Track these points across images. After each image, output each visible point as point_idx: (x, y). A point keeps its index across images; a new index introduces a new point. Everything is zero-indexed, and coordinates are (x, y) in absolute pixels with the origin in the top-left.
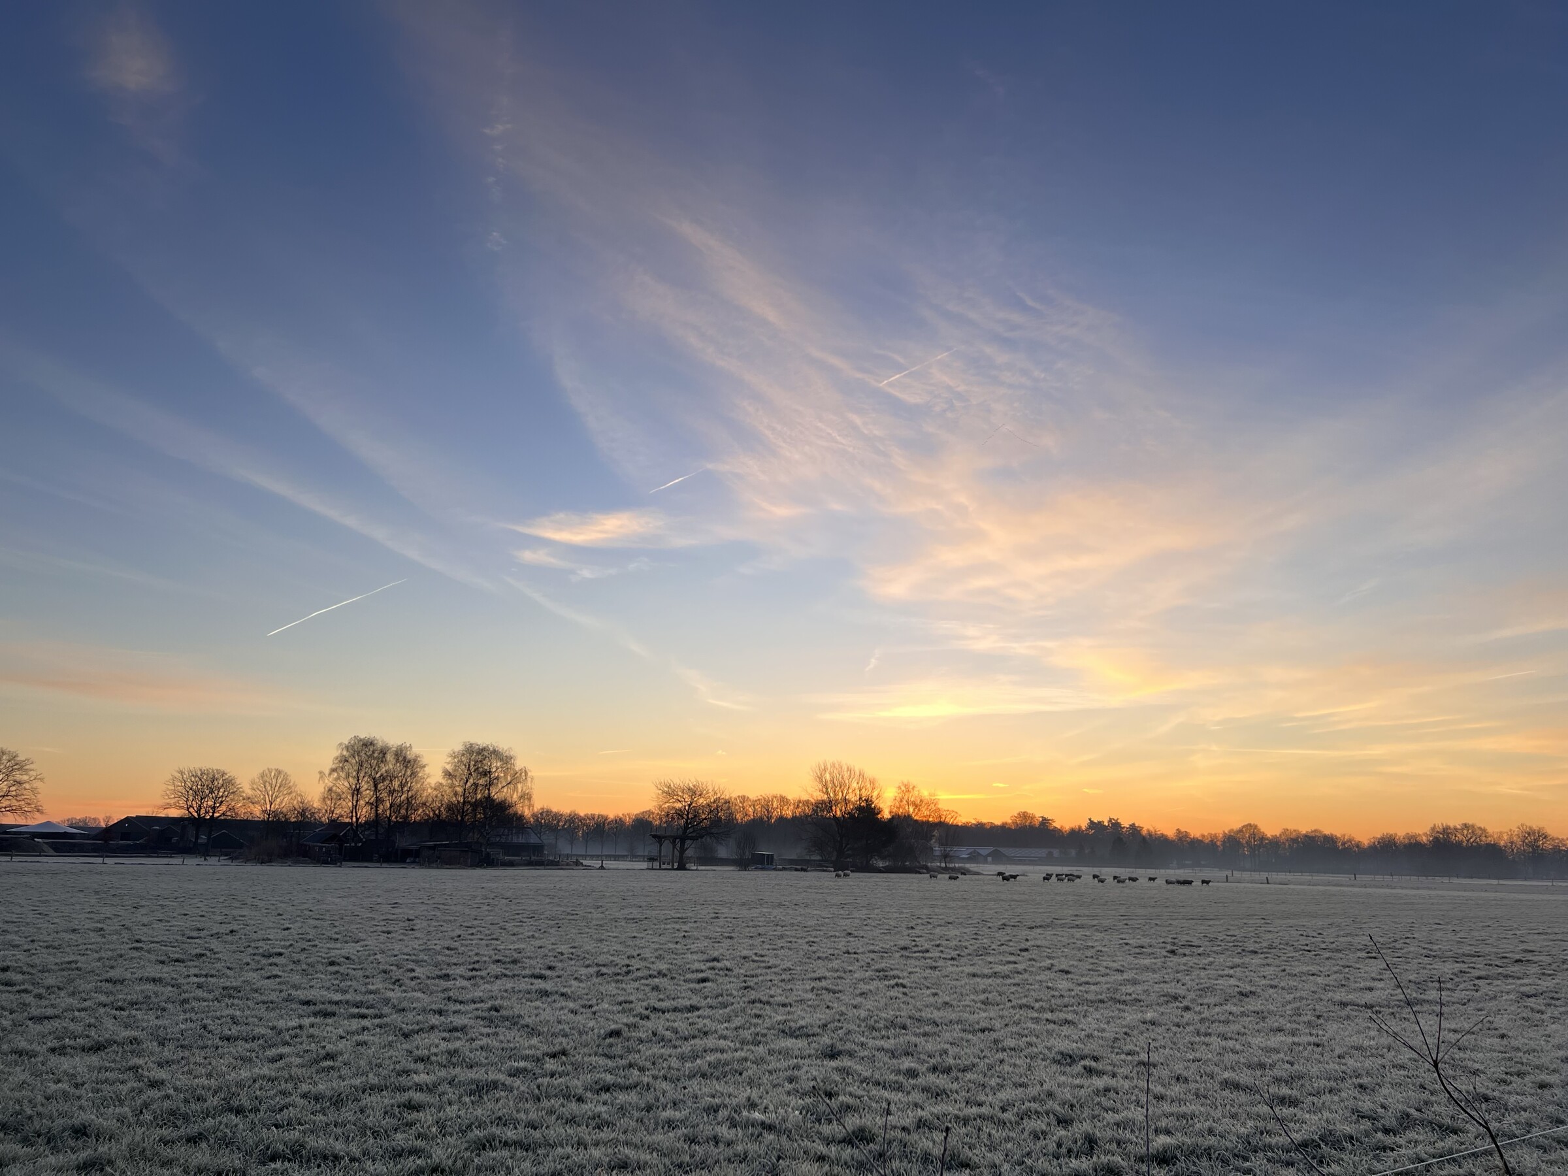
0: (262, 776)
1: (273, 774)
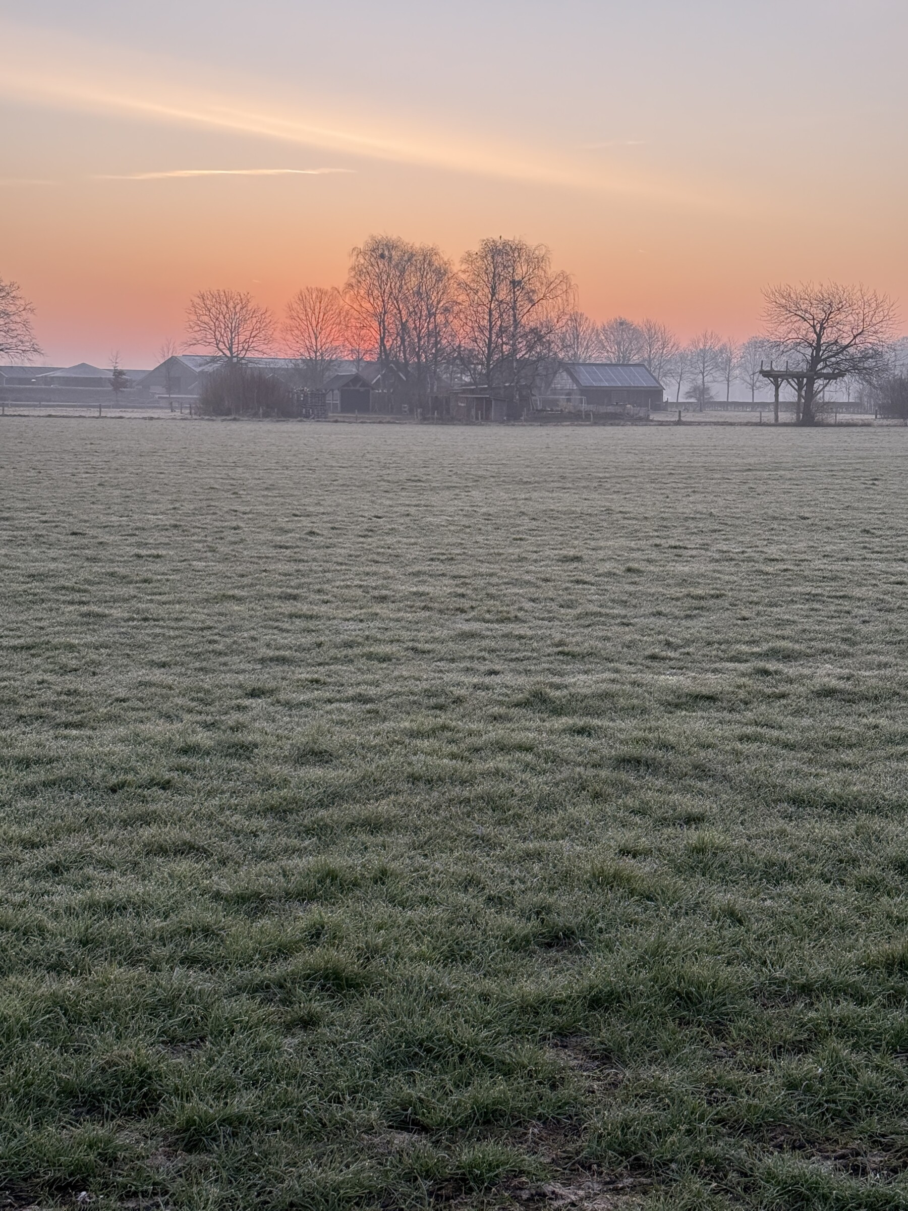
0: (302, 299)
1: (314, 296)
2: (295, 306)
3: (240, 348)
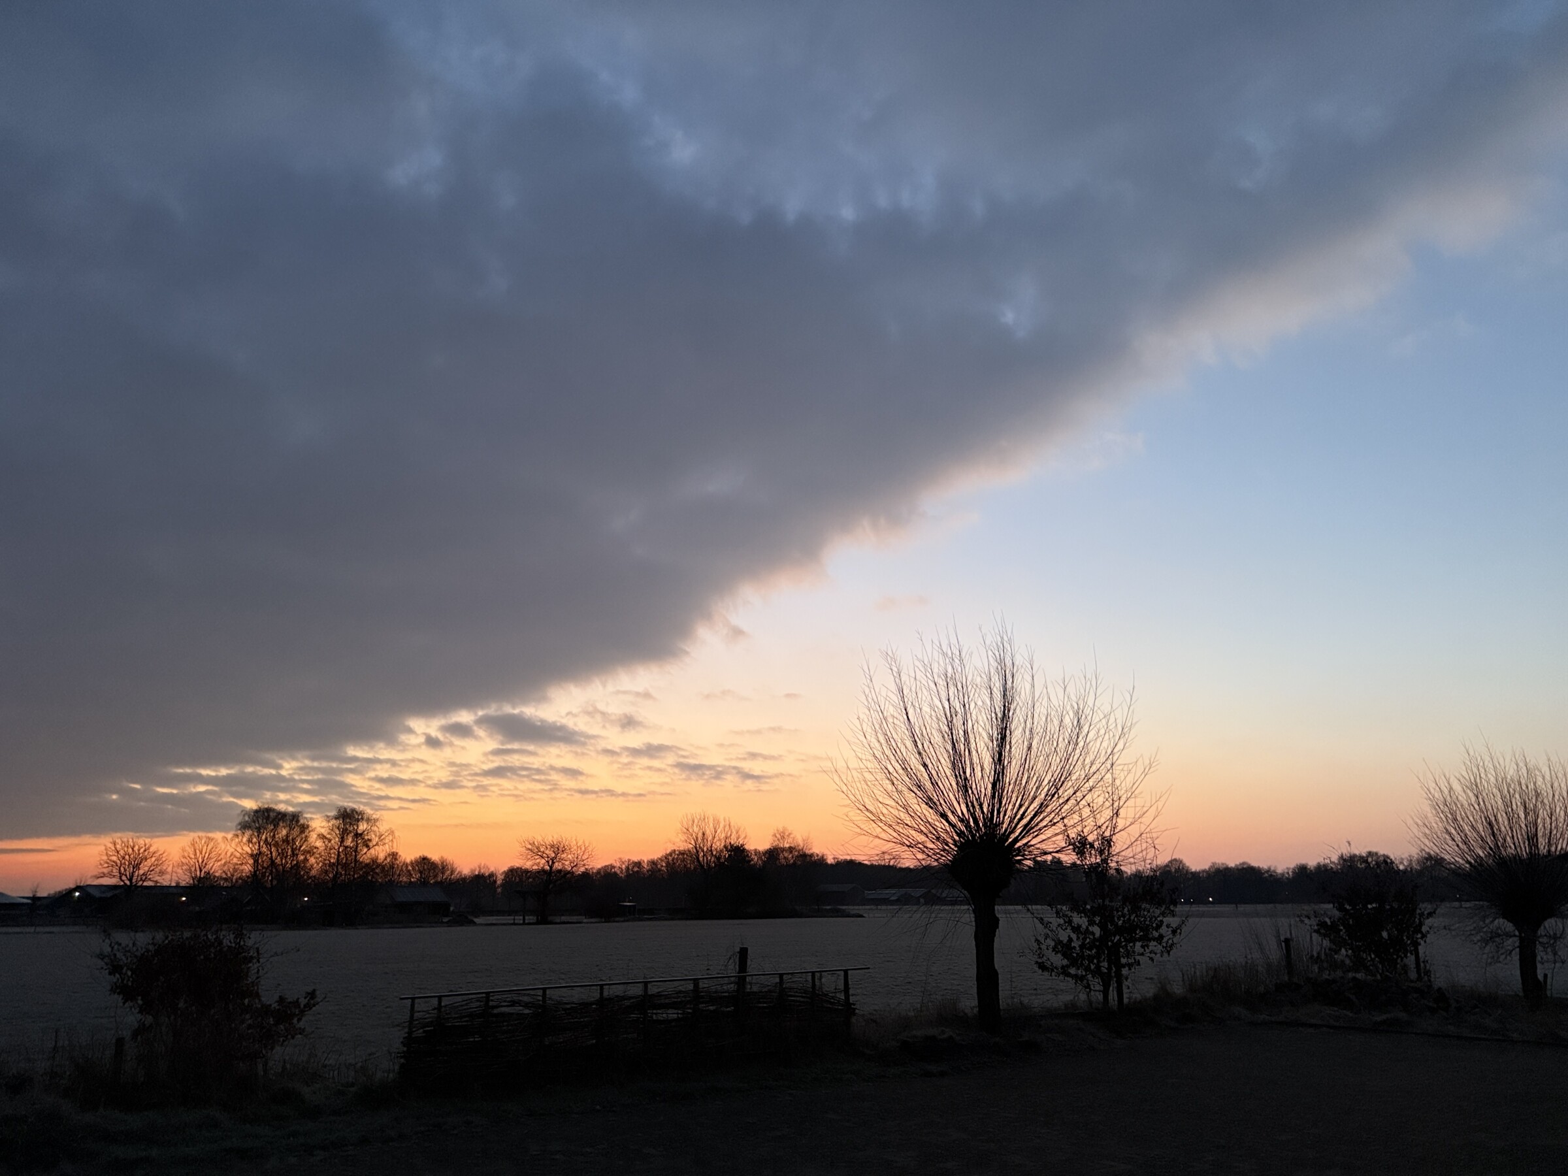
0: (193, 843)
1: (203, 842)
2: (187, 848)
3: (139, 879)
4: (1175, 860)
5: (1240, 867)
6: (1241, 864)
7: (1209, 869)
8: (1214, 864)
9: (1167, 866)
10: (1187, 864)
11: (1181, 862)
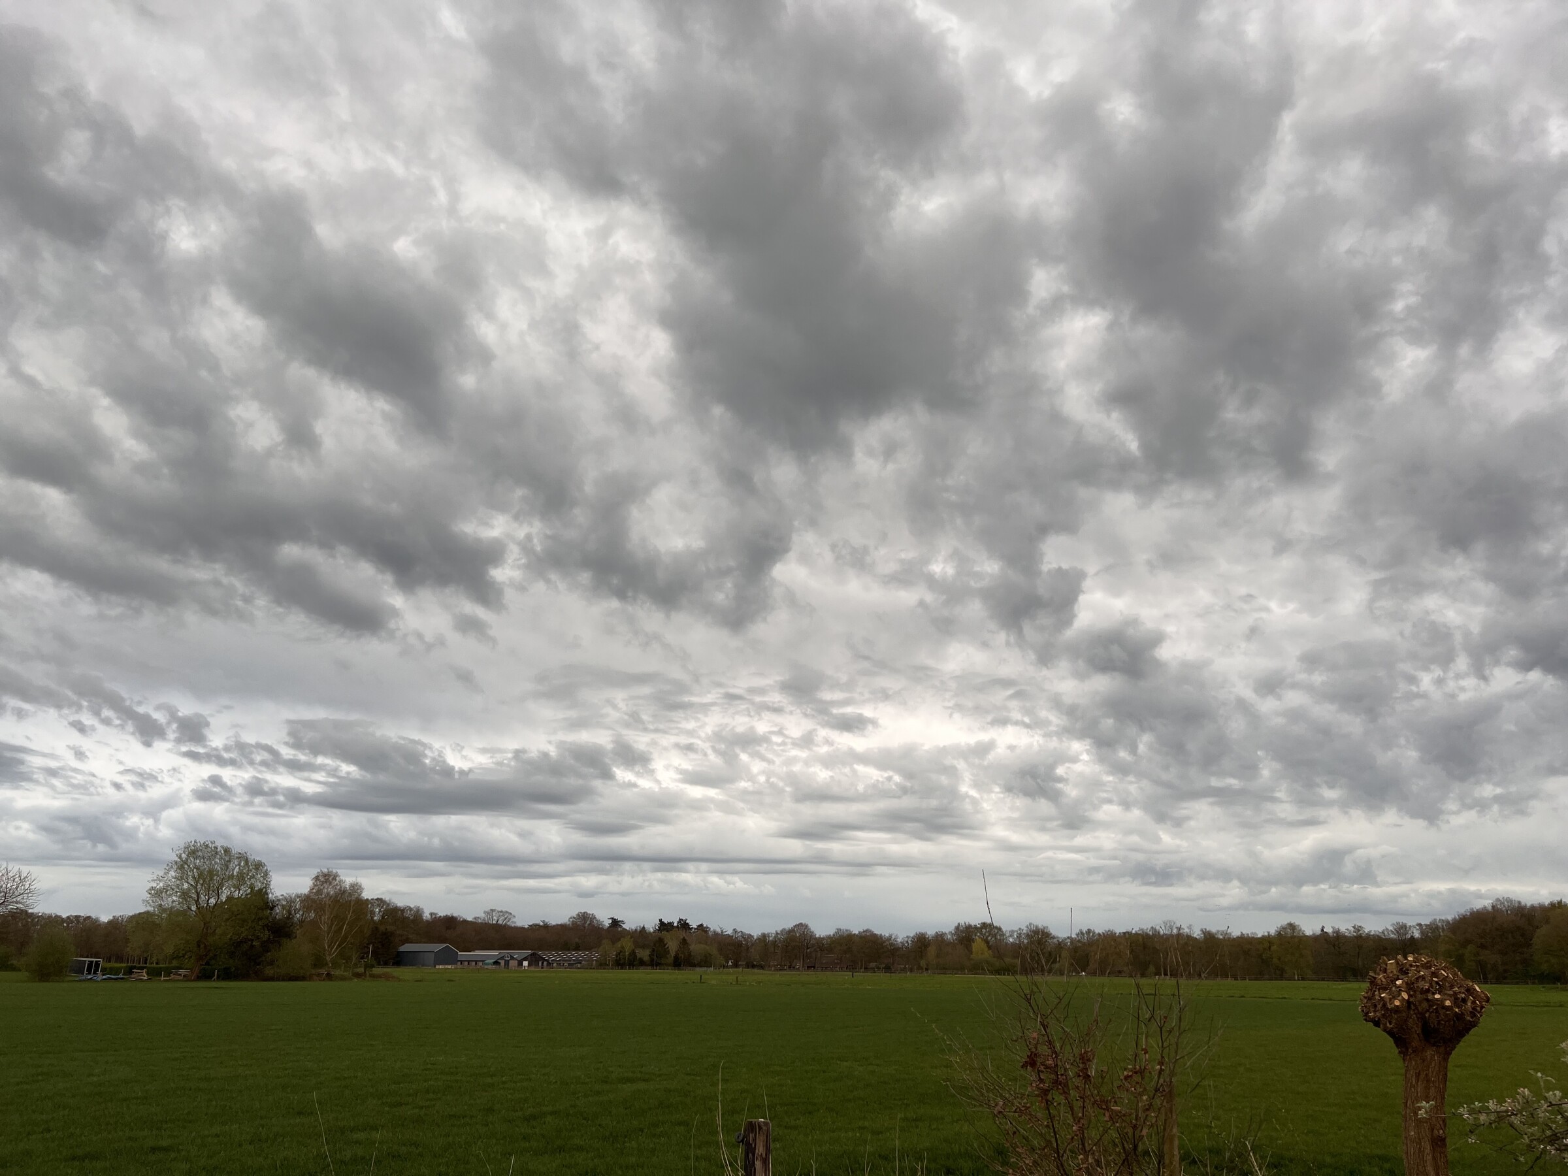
4: (801, 924)
5: (863, 934)
6: (864, 932)
7: (834, 935)
8: (839, 930)
9: (792, 931)
10: (812, 929)
11: (807, 926)
